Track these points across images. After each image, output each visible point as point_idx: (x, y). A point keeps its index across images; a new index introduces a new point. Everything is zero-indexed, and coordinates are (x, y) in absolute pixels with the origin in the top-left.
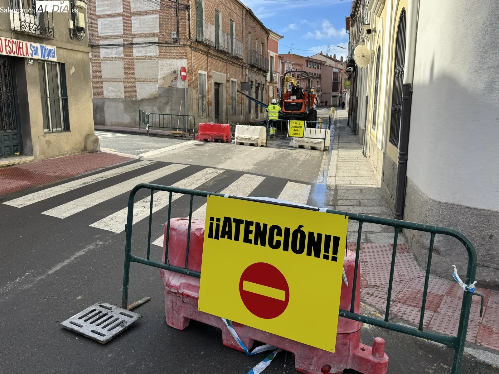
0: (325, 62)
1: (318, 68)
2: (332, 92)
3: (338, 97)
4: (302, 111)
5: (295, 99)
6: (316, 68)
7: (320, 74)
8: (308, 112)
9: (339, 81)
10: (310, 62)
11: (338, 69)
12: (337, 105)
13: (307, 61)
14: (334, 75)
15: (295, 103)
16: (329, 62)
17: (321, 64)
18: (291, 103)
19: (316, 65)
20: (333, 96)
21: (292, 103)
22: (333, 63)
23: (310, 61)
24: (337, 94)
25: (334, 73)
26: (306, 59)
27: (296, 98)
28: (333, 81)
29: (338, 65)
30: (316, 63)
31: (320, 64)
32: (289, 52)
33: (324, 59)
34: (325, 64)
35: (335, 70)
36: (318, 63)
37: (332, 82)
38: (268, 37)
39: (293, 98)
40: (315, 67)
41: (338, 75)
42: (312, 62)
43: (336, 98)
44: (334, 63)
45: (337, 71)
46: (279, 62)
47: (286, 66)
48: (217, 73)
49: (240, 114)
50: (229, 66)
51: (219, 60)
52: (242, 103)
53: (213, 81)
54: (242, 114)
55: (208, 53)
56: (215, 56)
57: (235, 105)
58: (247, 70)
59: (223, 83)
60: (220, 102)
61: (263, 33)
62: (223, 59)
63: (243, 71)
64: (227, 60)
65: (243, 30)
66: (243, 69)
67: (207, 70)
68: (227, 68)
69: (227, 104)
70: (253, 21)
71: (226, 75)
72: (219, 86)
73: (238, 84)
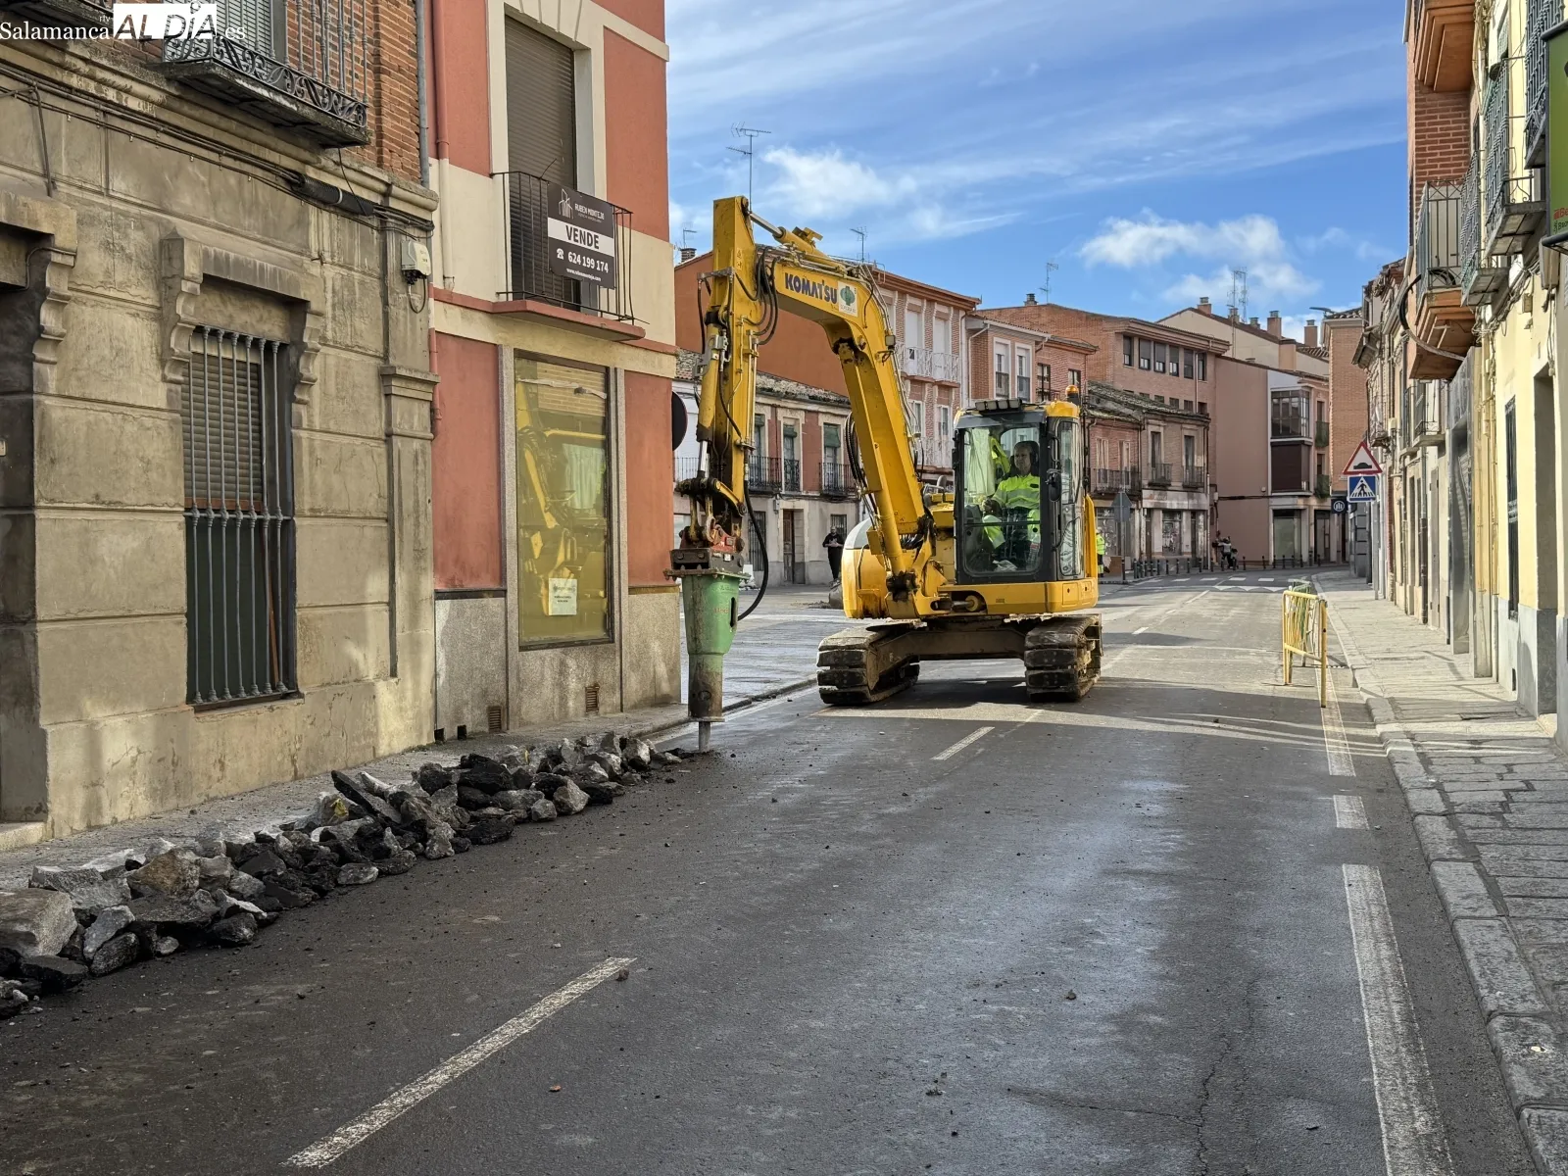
0: (1227, 344)
1: (1189, 375)
2: (1273, 491)
3: (1305, 515)
6: (1176, 374)
7: (1202, 405)
9: (1309, 434)
10: (1144, 344)
11: (1300, 375)
12: (1305, 558)
13: (1128, 337)
14: (1275, 408)
16: (1244, 346)
17: (1203, 355)
19: (1175, 360)
20: (1279, 514)
22: (1267, 352)
23: (1141, 339)
24: (1300, 503)
25: (1276, 396)
26: (1122, 328)
28: (1275, 434)
29: (1293, 359)
30: (1174, 347)
31: (1201, 354)
32: (1032, 297)
33: (1223, 332)
34: (1228, 354)
35: (1278, 382)
36: (1189, 350)
37: (1270, 441)
40: (1172, 367)
41: (1296, 407)
42: (1157, 342)
43: (1296, 521)
44: (1273, 346)
45: (1291, 383)
46: (955, 329)
47: (998, 350)
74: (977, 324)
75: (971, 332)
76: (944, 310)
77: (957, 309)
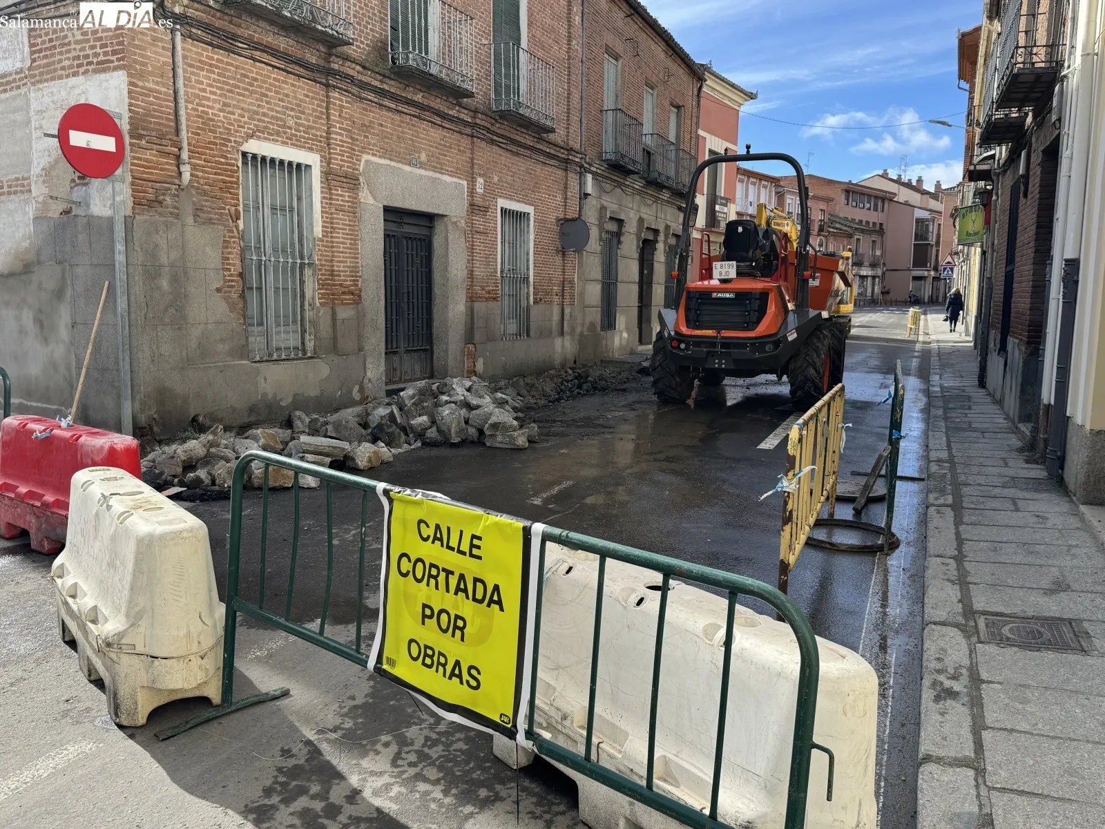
0: (895, 194)
1: (876, 210)
2: (913, 267)
3: (928, 280)
4: (762, 329)
5: (732, 274)
6: (869, 209)
7: (881, 224)
8: (795, 335)
9: (932, 240)
10: (855, 195)
11: (930, 210)
12: (926, 300)
13: (847, 192)
14: (917, 226)
15: (732, 296)
16: (904, 195)
17: (883, 200)
18: (714, 295)
19: (869, 202)
20: (915, 278)
21: (720, 295)
22: (915, 198)
23: (853, 192)
24: (926, 273)
25: (918, 221)
26: (844, 187)
27: (738, 274)
28: (916, 240)
29: (928, 201)
30: (869, 196)
31: (881, 199)
33: (892, 187)
34: (895, 199)
35: (919, 214)
36: (876, 197)
37: (913, 243)
38: (700, 89)
39: (724, 271)
40: (867, 206)
41: (927, 225)
42: (861, 194)
43: (923, 282)
44: (917, 196)
45: (924, 214)
46: (770, 192)
47: (788, 201)
48: (407, 168)
49: (555, 332)
50: (486, 153)
51: (419, 118)
52: (563, 296)
53: (371, 201)
54: (562, 333)
55: (330, 73)
56: (382, 93)
57: (528, 301)
58: (589, 177)
59: (446, 216)
60: (437, 290)
61: (681, 71)
62: (444, 116)
63: (567, 177)
64: (473, 126)
65: (569, 33)
66: (566, 170)
67: (325, 146)
68: (472, 159)
69: (472, 299)
70: (628, 16)
71: (465, 183)
72: (431, 228)
73: (540, 223)
74: (780, 190)
75: (777, 193)
76: (766, 183)
77: (772, 182)
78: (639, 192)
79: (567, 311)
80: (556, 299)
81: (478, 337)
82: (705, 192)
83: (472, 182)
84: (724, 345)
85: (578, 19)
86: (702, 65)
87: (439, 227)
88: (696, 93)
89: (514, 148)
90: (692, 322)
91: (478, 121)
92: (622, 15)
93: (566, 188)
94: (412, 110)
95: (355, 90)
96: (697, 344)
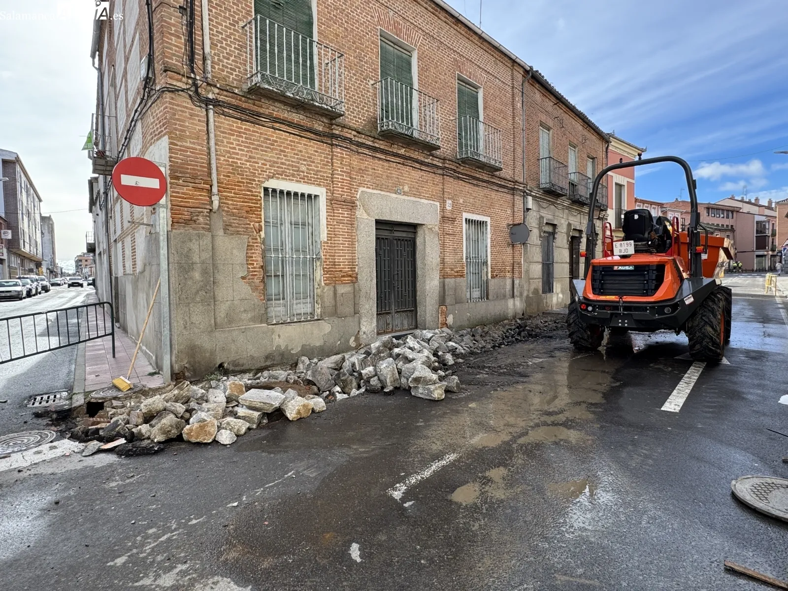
0: (741, 208)
1: (728, 217)
2: (756, 249)
3: (767, 257)
4: (661, 294)
5: (631, 250)
6: (723, 217)
7: (732, 226)
8: (692, 300)
9: (769, 233)
10: (713, 210)
11: (766, 216)
12: (767, 269)
13: (708, 209)
14: (757, 226)
15: (631, 268)
16: (746, 208)
17: (732, 212)
18: (616, 268)
19: (723, 214)
20: (758, 256)
21: (620, 268)
22: (754, 210)
23: (712, 208)
24: (766, 253)
25: (757, 222)
26: (707, 206)
27: (636, 251)
28: (757, 233)
29: (764, 211)
30: (723, 210)
31: (732, 211)
32: (677, 199)
33: (739, 205)
34: (741, 211)
35: (758, 218)
36: (728, 211)
37: (755, 235)
38: (607, 148)
39: (623, 249)
40: (722, 216)
41: (765, 225)
42: (717, 209)
43: (764, 258)
44: (757, 208)
45: (763, 219)
46: (658, 211)
48: (394, 195)
49: (508, 296)
50: (452, 185)
51: (403, 164)
52: (513, 272)
53: (365, 216)
54: (513, 296)
55: (334, 136)
56: (375, 149)
57: (487, 277)
58: (530, 199)
59: (424, 224)
60: (419, 272)
61: (594, 137)
62: (422, 163)
63: (514, 199)
64: (443, 168)
65: (513, 113)
66: (513, 195)
67: (330, 182)
68: (443, 189)
69: (444, 276)
70: (556, 104)
71: (438, 204)
72: (415, 233)
73: (495, 228)
74: (664, 209)
75: (662, 212)
76: (655, 206)
77: (658, 206)
78: (568, 208)
79: (517, 282)
80: (509, 275)
81: (448, 300)
82: (614, 207)
83: (443, 203)
84: (625, 308)
85: (519, 105)
86: (609, 134)
87: (420, 232)
88: (605, 150)
89: (475, 182)
90: (598, 289)
91: (447, 165)
92: (552, 104)
93: (513, 205)
94: (398, 160)
95: (354, 147)
96: (603, 307)
